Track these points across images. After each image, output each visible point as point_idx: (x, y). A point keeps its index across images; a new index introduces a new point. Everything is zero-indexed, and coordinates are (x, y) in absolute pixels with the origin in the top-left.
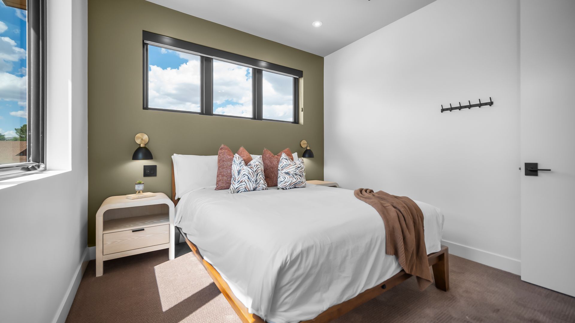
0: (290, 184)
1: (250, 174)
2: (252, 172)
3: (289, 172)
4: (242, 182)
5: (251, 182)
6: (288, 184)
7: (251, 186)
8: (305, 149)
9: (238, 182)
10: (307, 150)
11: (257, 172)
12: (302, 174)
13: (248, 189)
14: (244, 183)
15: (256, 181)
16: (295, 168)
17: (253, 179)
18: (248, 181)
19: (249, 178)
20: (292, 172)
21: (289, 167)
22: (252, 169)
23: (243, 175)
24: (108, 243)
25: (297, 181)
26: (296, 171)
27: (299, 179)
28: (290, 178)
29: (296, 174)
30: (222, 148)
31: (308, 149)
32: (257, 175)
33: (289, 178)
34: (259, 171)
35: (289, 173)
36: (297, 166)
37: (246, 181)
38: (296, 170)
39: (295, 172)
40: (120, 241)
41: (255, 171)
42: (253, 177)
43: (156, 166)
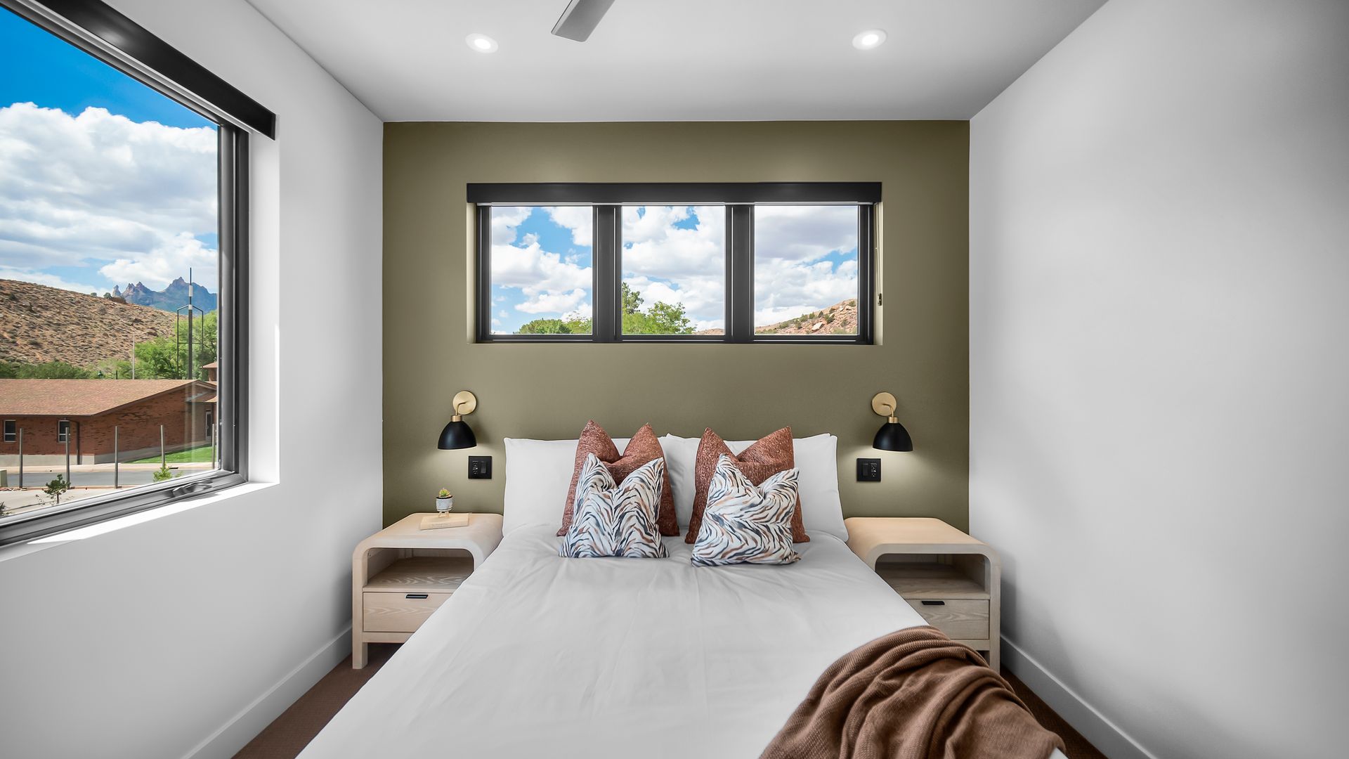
0: (723, 554)
1: (602, 514)
2: (607, 510)
3: (722, 515)
4: (581, 532)
5: (604, 535)
6: (717, 550)
7: (608, 545)
8: (882, 423)
9: (575, 530)
10: (888, 425)
11: (622, 509)
12: (767, 527)
13: (599, 550)
14: (587, 535)
15: (618, 533)
16: (741, 507)
17: (610, 528)
18: (597, 533)
19: (598, 524)
20: (730, 518)
21: (725, 500)
22: (608, 501)
23: (584, 514)
24: (370, 610)
25: (746, 547)
26: (741, 516)
27: (750, 541)
28: (723, 534)
29: (741, 526)
30: (587, 431)
31: (891, 422)
32: (622, 517)
33: (720, 534)
34: (629, 508)
35: (723, 521)
36: (747, 502)
37: (591, 530)
38: (743, 513)
39: (738, 519)
40: (388, 610)
41: (616, 508)
42: (608, 521)
43: (490, 458)
